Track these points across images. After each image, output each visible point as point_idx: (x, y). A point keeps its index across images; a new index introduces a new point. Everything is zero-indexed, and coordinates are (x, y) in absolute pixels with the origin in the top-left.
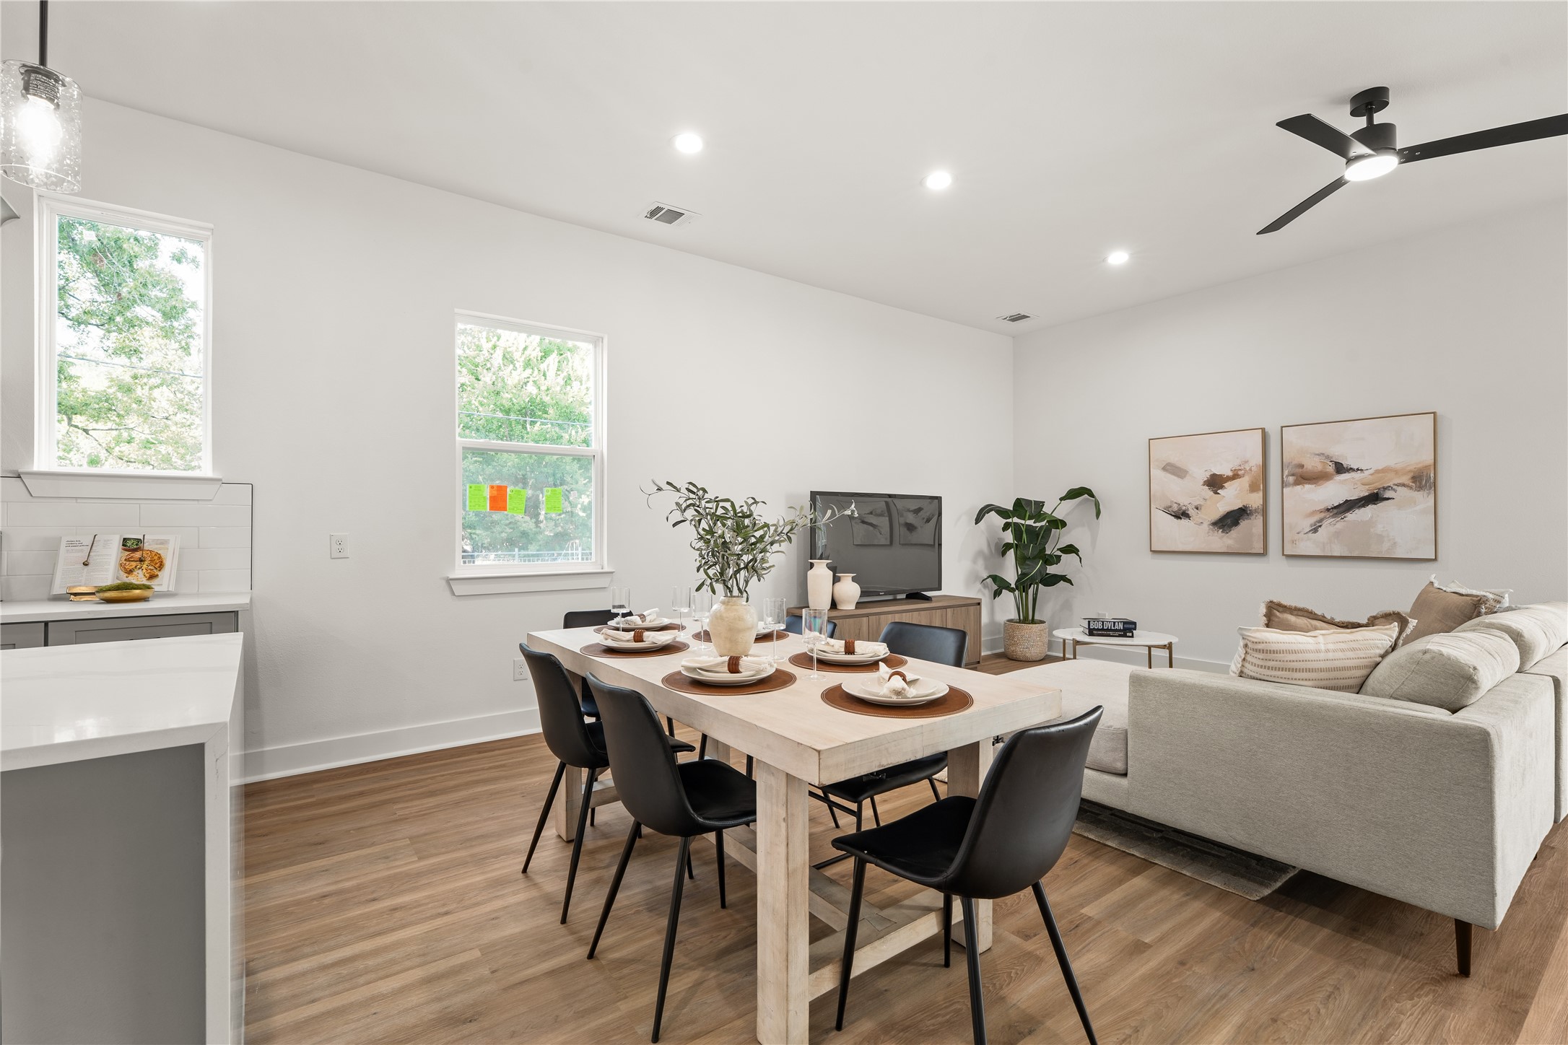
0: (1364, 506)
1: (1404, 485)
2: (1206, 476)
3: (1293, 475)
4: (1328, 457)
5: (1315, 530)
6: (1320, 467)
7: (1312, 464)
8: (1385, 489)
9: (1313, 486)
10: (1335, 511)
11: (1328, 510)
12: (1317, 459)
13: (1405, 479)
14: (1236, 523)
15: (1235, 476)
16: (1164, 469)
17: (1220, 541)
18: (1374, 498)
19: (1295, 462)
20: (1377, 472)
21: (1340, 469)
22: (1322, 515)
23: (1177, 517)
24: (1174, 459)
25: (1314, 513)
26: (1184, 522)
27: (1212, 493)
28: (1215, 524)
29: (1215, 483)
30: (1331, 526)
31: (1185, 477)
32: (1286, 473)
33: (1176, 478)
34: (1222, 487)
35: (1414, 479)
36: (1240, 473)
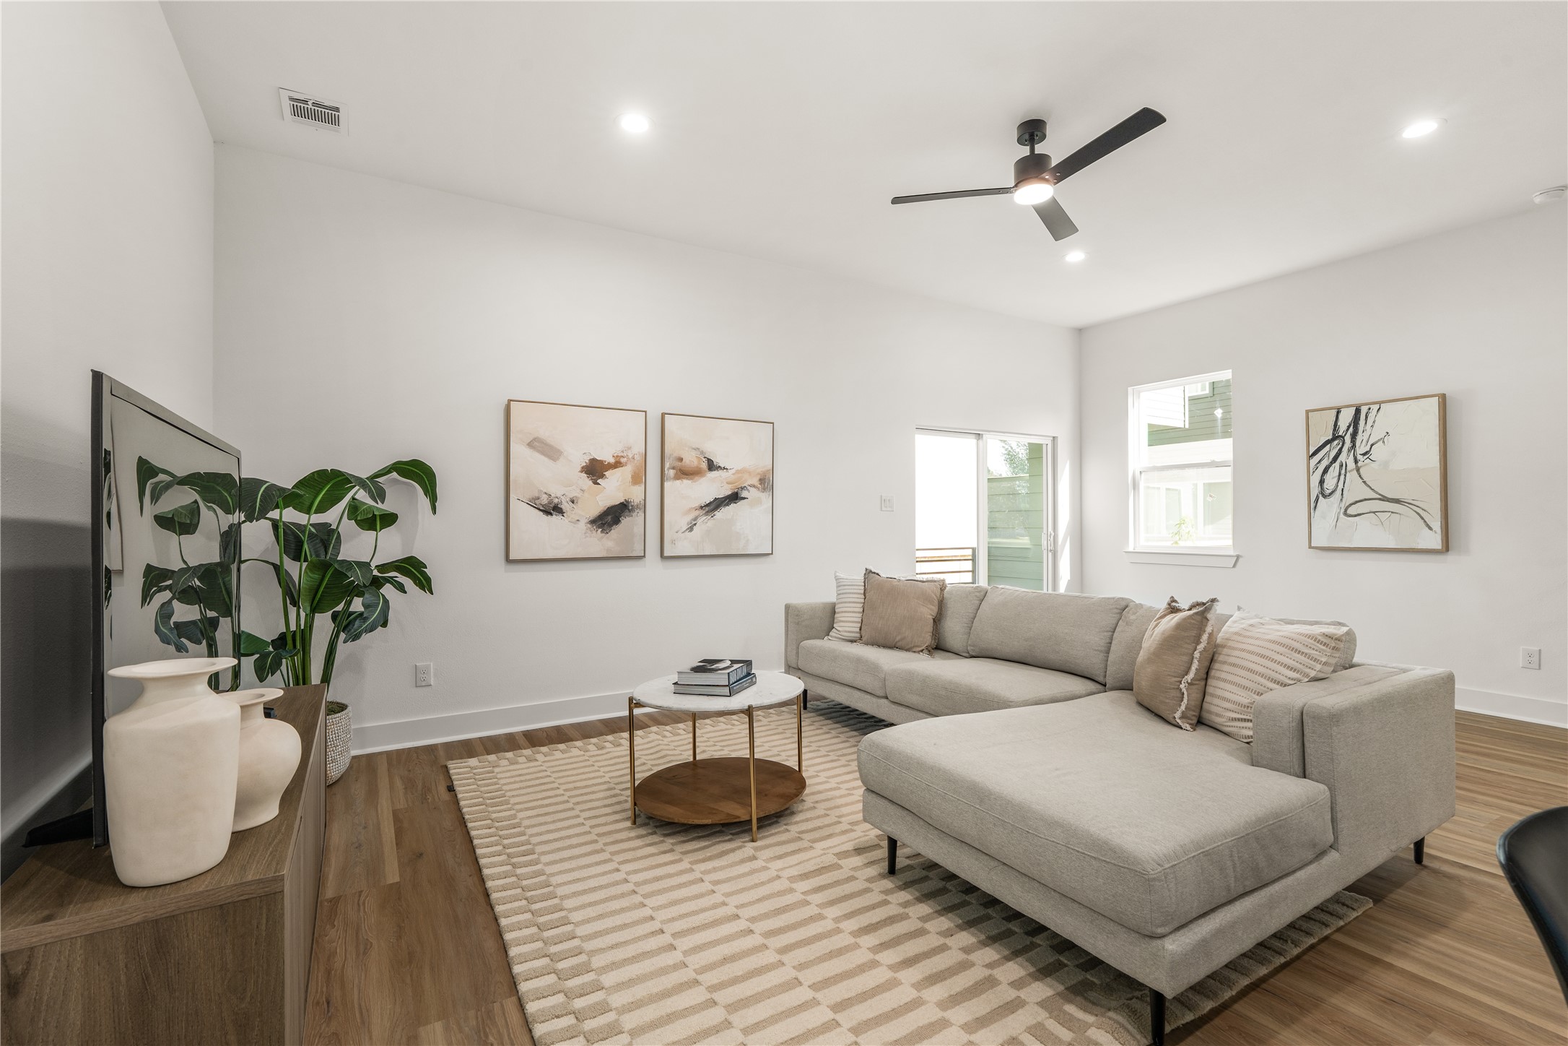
0: (728, 505)
1: (754, 486)
2: (584, 461)
3: (673, 468)
4: (702, 453)
5: (691, 529)
6: (695, 463)
7: (691, 460)
8: (742, 488)
9: (689, 482)
10: (707, 509)
11: (702, 507)
12: (694, 453)
13: (755, 481)
14: (616, 521)
15: (617, 464)
16: (530, 445)
17: (599, 543)
18: (734, 497)
19: (676, 454)
20: (738, 472)
21: (712, 466)
22: (697, 513)
23: (547, 513)
24: (544, 433)
25: (690, 510)
26: (556, 519)
27: (591, 482)
28: (593, 522)
29: (595, 470)
30: (705, 524)
31: (558, 459)
32: (667, 465)
33: (546, 459)
34: (602, 476)
35: (762, 481)
36: (623, 460)
